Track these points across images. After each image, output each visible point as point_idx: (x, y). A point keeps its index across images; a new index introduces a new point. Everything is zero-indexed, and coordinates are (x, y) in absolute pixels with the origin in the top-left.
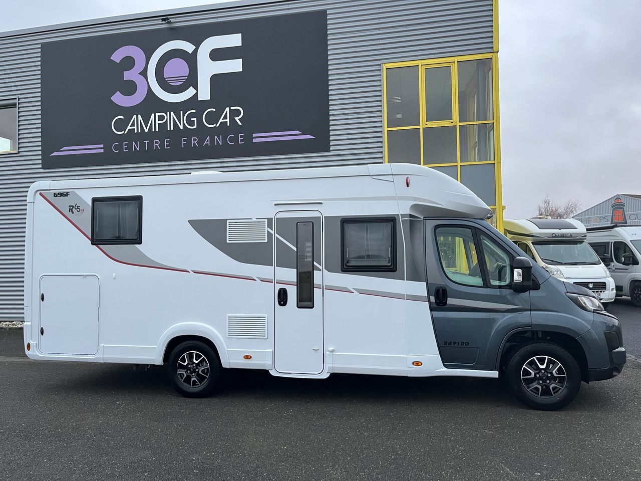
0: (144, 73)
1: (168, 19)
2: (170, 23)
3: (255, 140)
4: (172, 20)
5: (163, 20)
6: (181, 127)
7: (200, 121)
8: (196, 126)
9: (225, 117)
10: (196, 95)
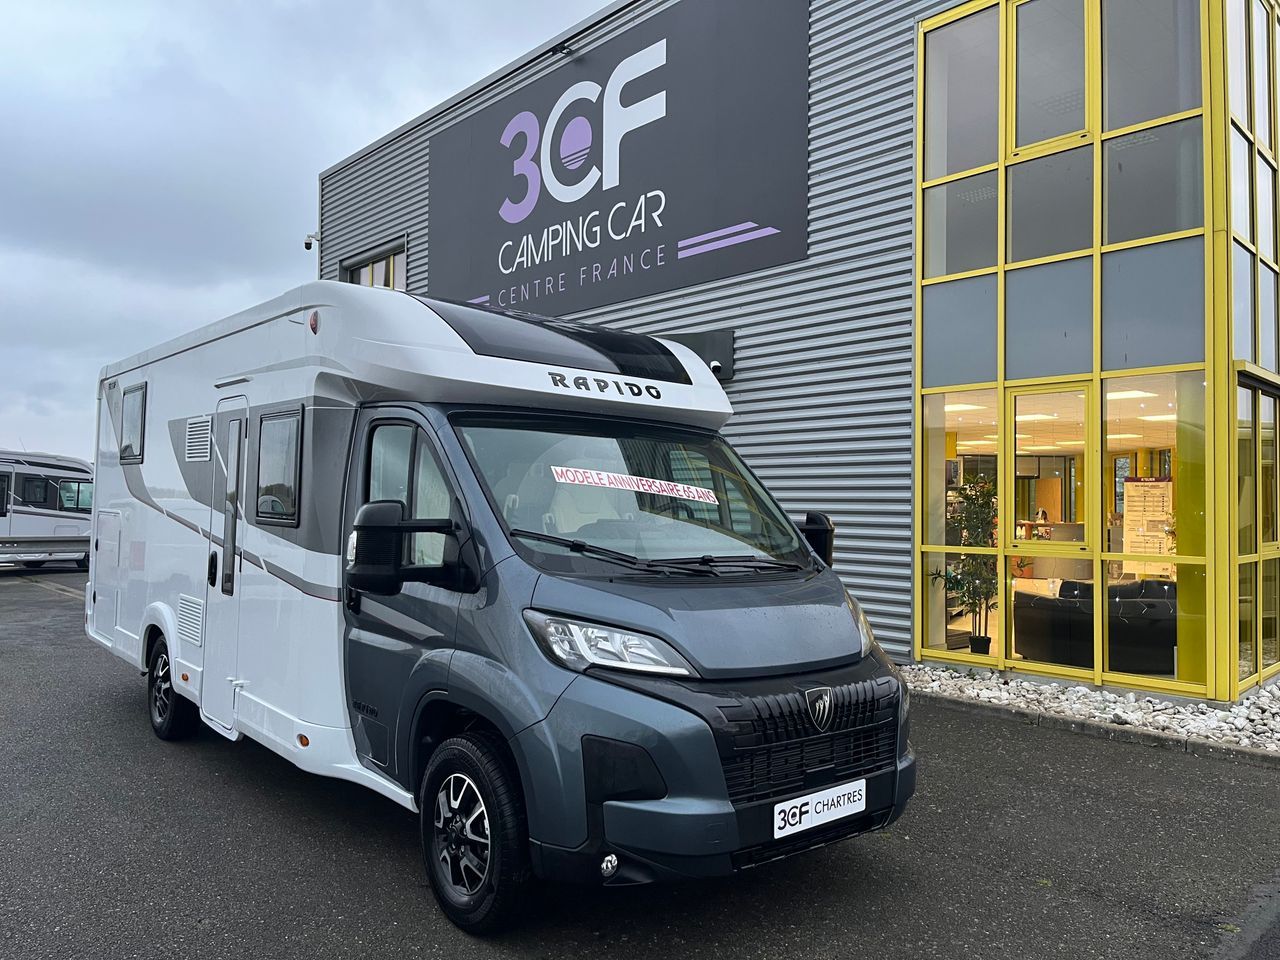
0: (537, 159)
1: (566, 48)
2: (571, 52)
3: (681, 255)
4: (573, 48)
6: (580, 249)
7: (604, 231)
8: (598, 243)
9: (639, 218)
10: (600, 180)
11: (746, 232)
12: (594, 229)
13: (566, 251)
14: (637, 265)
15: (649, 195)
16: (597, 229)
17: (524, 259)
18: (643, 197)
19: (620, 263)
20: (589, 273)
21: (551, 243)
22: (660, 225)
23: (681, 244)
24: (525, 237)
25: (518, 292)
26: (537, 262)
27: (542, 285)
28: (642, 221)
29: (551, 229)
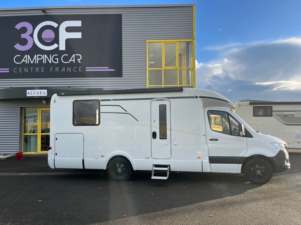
0: (32, 35)
1: (45, 11)
2: (46, 12)
3: (87, 70)
4: (47, 12)
5: (42, 11)
6: (50, 62)
7: (60, 60)
8: (58, 62)
9: (73, 59)
10: (58, 48)
11: (106, 69)
12: (56, 59)
13: (44, 62)
14: (72, 70)
15: (76, 55)
16: (57, 59)
17: (26, 61)
18: (74, 55)
19: (66, 69)
20: (54, 69)
21: (38, 59)
22: (80, 62)
23: (87, 68)
24: (26, 56)
25: (23, 70)
26: (32, 63)
27: (34, 70)
28: (74, 60)
29: (38, 55)
